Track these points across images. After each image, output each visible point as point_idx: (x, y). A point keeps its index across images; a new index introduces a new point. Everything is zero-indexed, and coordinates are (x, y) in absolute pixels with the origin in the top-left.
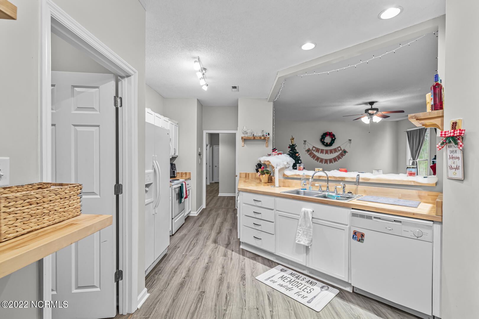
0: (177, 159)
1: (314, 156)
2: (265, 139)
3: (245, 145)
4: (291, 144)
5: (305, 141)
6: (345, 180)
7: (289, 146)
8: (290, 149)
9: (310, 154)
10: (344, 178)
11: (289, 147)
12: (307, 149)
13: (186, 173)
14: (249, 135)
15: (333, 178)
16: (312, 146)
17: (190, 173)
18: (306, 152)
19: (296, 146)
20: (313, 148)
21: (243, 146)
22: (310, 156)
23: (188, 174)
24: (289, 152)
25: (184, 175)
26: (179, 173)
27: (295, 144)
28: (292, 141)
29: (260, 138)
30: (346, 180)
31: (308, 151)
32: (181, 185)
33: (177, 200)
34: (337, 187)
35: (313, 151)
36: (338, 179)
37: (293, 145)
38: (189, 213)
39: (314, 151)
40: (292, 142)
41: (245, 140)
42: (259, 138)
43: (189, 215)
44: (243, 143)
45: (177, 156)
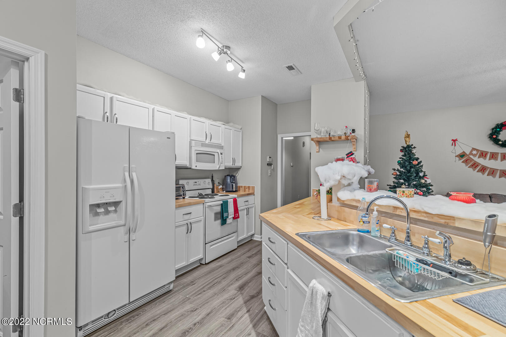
0: (241, 170)
1: (475, 165)
2: (347, 139)
3: (320, 149)
4: (405, 146)
5: (454, 141)
6: (454, 223)
7: (402, 148)
8: (403, 153)
9: (466, 162)
10: (453, 218)
11: (401, 151)
12: (459, 152)
13: (249, 187)
14: (323, 135)
15: (425, 215)
16: (472, 148)
17: (253, 188)
18: (457, 158)
19: (415, 147)
20: (471, 151)
21: (317, 152)
22: (467, 165)
23: (251, 188)
24: (400, 158)
25: (247, 190)
26: (242, 187)
27: (412, 145)
28: (407, 139)
29: (340, 137)
30: (457, 224)
31: (462, 156)
32: (222, 203)
33: (215, 220)
34: (430, 239)
35: (471, 156)
36: (436, 220)
37: (409, 146)
38: (253, 235)
39: (475, 155)
40: (406, 141)
41: (319, 142)
42: (337, 138)
43: (252, 239)
44: (318, 147)
45: (241, 167)
